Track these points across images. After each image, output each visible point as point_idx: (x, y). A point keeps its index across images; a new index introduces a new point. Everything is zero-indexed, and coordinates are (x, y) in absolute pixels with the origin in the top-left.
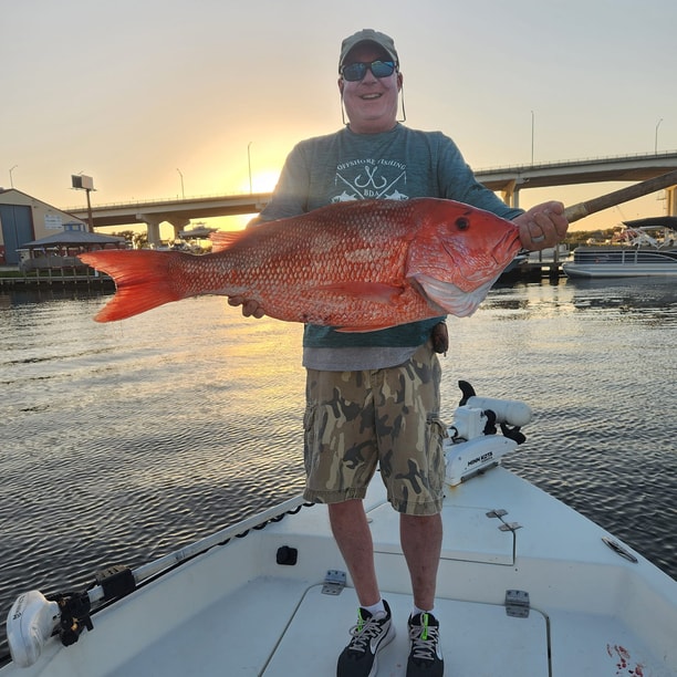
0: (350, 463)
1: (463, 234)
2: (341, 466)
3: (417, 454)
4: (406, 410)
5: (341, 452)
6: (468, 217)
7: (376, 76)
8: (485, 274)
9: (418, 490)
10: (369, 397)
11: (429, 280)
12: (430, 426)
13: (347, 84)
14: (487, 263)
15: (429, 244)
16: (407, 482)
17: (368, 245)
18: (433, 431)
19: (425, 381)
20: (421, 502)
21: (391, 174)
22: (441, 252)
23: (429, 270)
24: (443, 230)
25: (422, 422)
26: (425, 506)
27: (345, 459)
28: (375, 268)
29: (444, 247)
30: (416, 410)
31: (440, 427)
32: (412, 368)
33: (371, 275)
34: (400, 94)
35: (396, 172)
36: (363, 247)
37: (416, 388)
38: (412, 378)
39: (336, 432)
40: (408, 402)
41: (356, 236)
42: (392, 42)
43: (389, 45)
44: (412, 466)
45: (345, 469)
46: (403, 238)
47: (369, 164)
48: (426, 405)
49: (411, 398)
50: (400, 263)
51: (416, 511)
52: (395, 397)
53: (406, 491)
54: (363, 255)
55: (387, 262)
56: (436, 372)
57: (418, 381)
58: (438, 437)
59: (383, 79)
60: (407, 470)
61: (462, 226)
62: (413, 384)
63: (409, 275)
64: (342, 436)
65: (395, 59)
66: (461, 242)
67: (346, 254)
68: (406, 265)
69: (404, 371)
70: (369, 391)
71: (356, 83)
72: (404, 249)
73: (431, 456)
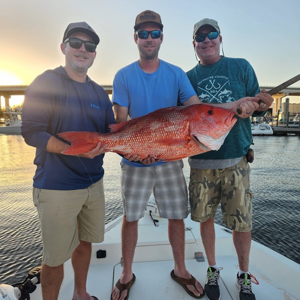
0: (210, 205)
1: (212, 116)
2: (206, 207)
3: (240, 207)
4: (235, 189)
5: (207, 201)
6: (212, 109)
7: (210, 39)
8: (223, 131)
9: (240, 221)
10: (219, 180)
11: (201, 135)
12: (246, 195)
13: (196, 43)
14: (223, 126)
15: (198, 121)
16: (236, 218)
17: (173, 124)
18: (248, 196)
19: (244, 176)
20: (242, 226)
21: (222, 82)
22: (203, 123)
23: (199, 131)
24: (203, 115)
25: (243, 193)
26: (244, 228)
27: (208, 204)
28: (177, 133)
29: (205, 121)
30: (240, 189)
31: (250, 194)
32: (238, 171)
33: (175, 136)
34: (221, 45)
35: (225, 81)
36: (171, 125)
37: (240, 179)
38: (238, 175)
39: (204, 194)
40: (236, 185)
41: (168, 121)
42: (217, 23)
43: (216, 25)
44: (238, 212)
45: (208, 208)
46: (188, 120)
47: (211, 79)
48: (244, 185)
49: (237, 184)
50: (187, 130)
51: (239, 230)
52: (230, 183)
53: (235, 222)
54: (171, 128)
55: (182, 130)
56: (248, 171)
57: (241, 176)
58: (250, 198)
59: (213, 40)
60: (236, 213)
61: (210, 113)
62: (238, 178)
63: (191, 134)
64: (207, 195)
65: (218, 30)
66: (211, 119)
67: (165, 129)
68: (189, 131)
69: (235, 172)
70: (218, 179)
71: (201, 43)
72: (188, 124)
73: (247, 207)
